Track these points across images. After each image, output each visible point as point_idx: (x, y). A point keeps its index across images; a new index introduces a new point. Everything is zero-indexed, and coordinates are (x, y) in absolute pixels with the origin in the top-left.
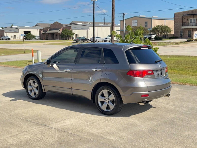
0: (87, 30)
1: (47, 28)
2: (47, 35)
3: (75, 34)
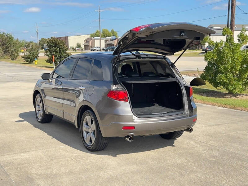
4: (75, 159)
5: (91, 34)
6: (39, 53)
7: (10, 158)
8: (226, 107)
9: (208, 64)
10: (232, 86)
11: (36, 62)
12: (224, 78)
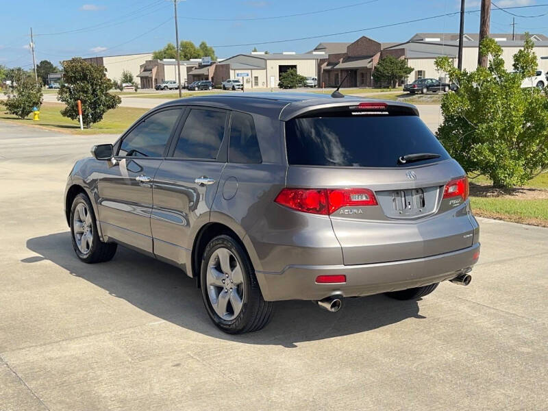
0: (453, 58)
1: (338, 56)
2: (338, 74)
3: (416, 69)
4: (199, 354)
5: (155, 53)
6: (41, 95)
7: (36, 358)
8: (501, 219)
9: (446, 121)
10: (505, 170)
11: (36, 114)
12: (487, 153)
